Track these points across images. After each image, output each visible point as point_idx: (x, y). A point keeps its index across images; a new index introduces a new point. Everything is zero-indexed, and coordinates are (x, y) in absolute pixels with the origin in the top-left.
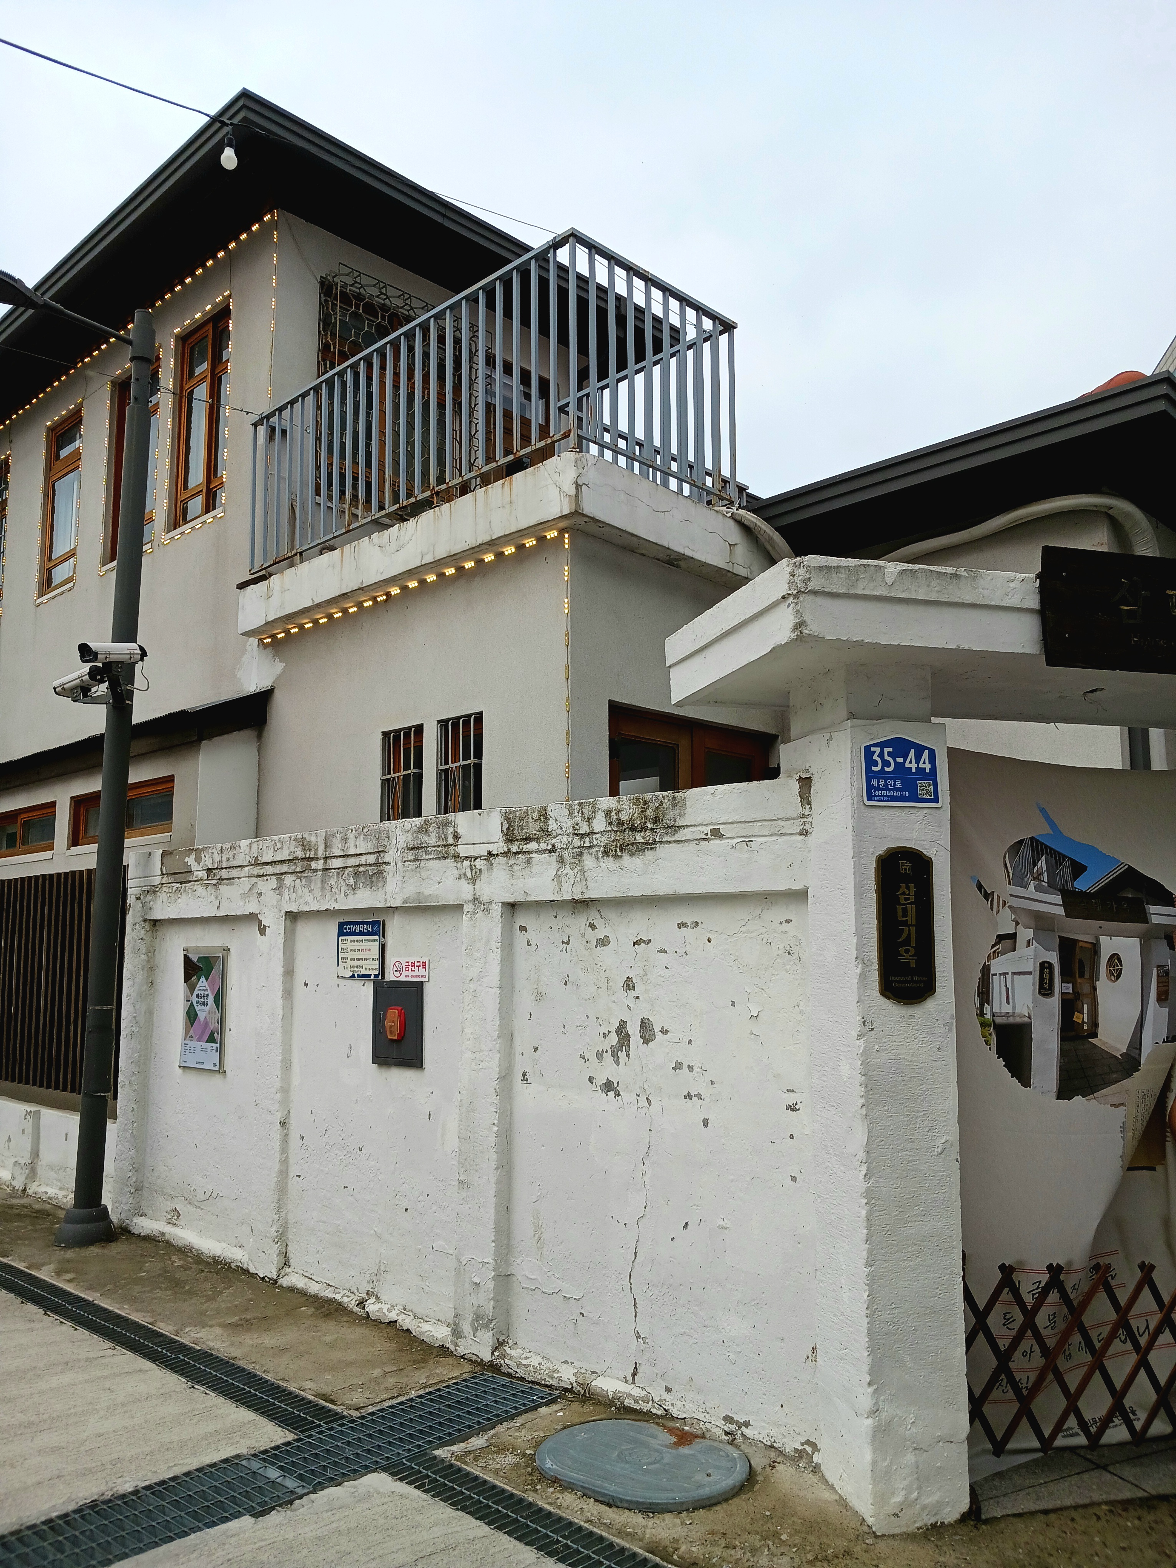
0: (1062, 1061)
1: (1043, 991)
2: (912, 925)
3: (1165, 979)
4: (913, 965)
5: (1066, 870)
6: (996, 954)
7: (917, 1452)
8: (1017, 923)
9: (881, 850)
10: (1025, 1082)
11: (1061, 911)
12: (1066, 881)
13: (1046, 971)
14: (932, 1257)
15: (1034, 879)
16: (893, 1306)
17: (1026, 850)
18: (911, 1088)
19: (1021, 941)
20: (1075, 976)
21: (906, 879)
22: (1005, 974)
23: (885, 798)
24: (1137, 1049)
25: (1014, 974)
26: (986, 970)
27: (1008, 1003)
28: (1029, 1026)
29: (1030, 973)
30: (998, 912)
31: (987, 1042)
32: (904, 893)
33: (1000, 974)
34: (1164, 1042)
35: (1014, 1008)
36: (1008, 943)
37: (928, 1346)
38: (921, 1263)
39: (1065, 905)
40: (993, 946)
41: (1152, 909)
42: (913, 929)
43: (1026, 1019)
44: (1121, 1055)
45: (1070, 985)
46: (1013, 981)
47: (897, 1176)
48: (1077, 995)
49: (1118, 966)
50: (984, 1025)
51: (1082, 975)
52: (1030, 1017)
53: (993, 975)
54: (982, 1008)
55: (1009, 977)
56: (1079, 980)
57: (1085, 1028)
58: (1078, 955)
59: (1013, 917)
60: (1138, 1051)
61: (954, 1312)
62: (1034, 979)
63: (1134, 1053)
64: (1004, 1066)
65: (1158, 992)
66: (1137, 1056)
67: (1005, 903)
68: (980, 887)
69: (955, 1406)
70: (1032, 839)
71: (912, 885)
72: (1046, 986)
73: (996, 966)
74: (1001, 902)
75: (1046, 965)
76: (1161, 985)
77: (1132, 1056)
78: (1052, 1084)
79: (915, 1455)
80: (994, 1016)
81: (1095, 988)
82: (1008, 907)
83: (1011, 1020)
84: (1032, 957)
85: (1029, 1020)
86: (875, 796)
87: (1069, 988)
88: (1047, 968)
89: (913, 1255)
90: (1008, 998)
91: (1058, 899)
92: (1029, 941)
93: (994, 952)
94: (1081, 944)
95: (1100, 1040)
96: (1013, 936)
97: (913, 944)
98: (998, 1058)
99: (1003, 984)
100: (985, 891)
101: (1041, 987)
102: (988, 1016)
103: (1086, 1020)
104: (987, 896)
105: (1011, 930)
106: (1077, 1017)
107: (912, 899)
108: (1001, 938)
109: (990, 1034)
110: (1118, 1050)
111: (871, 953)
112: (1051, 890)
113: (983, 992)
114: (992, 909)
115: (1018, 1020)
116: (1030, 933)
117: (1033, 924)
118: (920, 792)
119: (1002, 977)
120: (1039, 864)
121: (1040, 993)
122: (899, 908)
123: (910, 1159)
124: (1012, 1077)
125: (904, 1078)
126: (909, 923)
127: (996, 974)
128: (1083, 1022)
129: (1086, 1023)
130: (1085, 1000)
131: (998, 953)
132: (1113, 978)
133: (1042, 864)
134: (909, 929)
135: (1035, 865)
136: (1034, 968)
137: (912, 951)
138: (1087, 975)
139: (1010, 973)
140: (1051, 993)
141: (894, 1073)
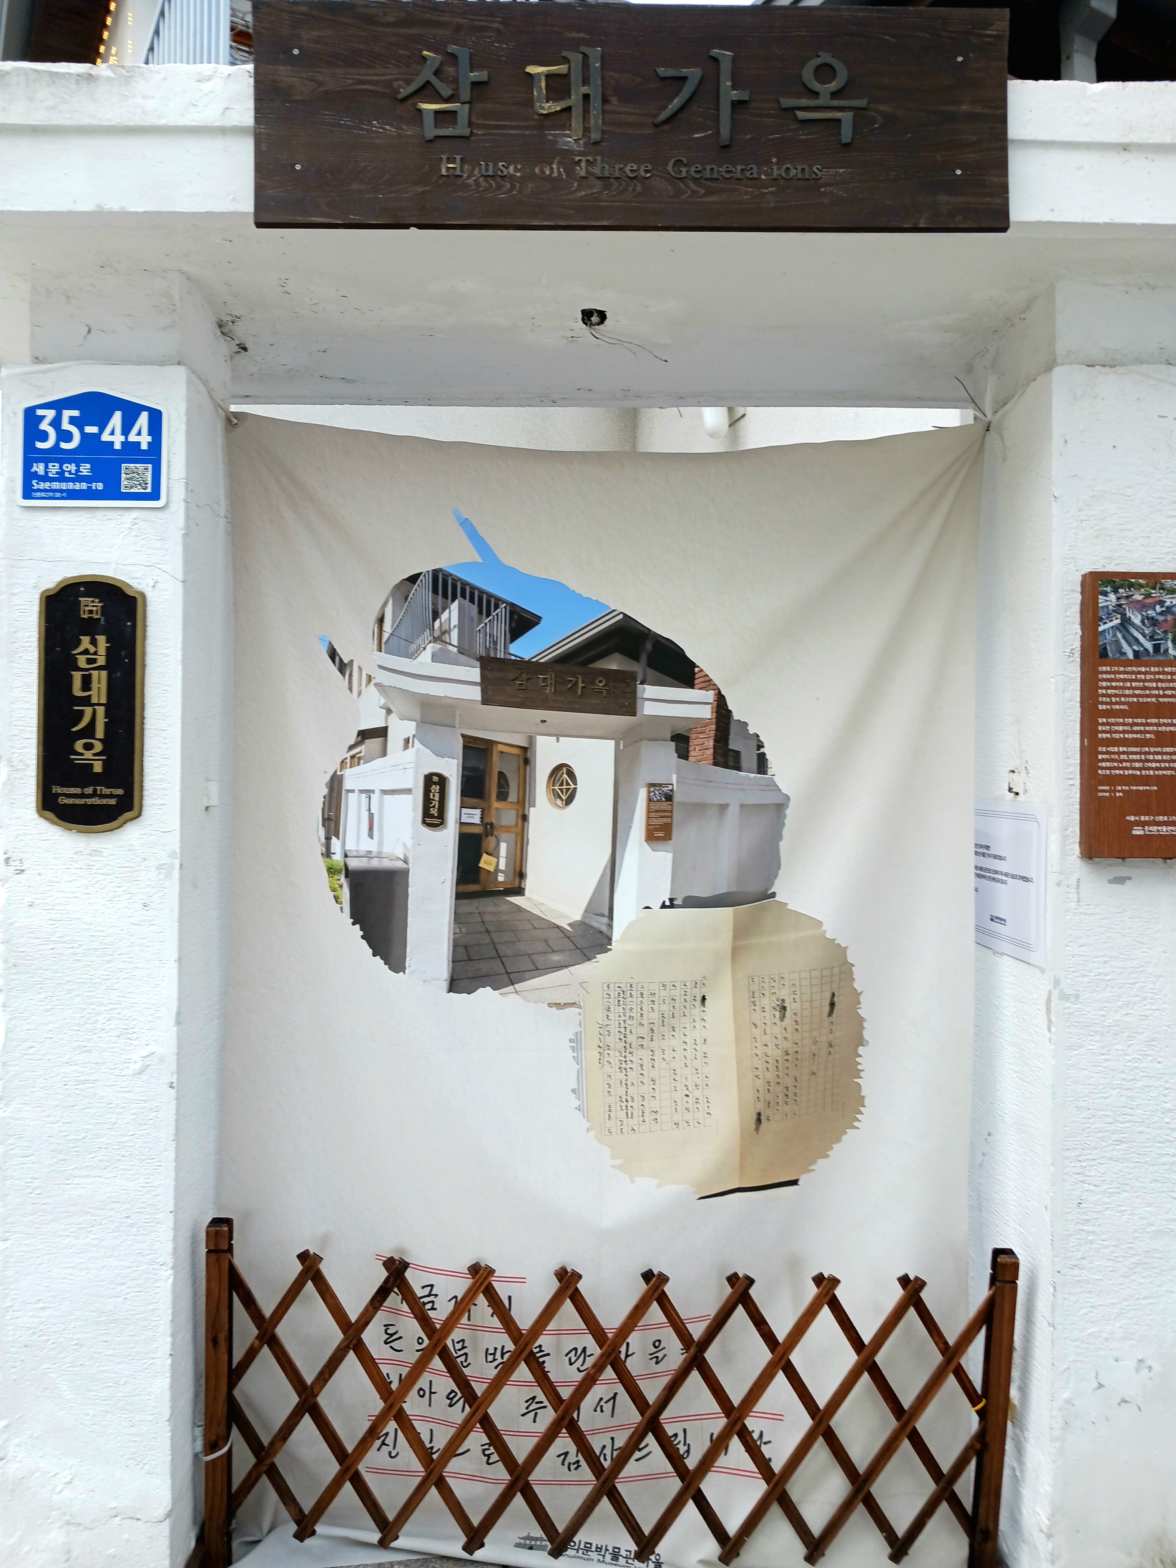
0: (458, 930)
1: (428, 820)
2: (99, 704)
3: (665, 805)
4: (98, 767)
5: (499, 626)
6: (355, 760)
7: (73, 1528)
8: (389, 711)
9: (52, 580)
10: (396, 962)
11: (476, 693)
12: (495, 643)
13: (435, 788)
14: (116, 1234)
15: (436, 640)
16: (40, 1305)
17: (422, 594)
18: (89, 966)
19: (395, 739)
20: (490, 798)
21: (90, 628)
22: (369, 792)
23: (58, 495)
24: (603, 915)
25: (385, 792)
26: (335, 784)
27: (371, 836)
28: (404, 874)
29: (408, 791)
30: (360, 694)
31: (336, 898)
32: (86, 652)
33: (362, 791)
34: (664, 906)
35: (380, 844)
36: (374, 744)
37: (103, 1371)
38: (95, 1242)
39: (485, 683)
40: (351, 748)
41: (649, 691)
42: (101, 710)
43: (400, 865)
44: (569, 925)
45: (478, 812)
46: (381, 804)
47: (56, 1103)
48: (489, 828)
49: (568, 784)
50: (332, 871)
51: (502, 796)
52: (406, 862)
53: (348, 791)
54: (328, 846)
55: (375, 797)
56: (496, 805)
57: (501, 878)
58: (497, 764)
59: (383, 701)
60: (606, 920)
61: (153, 1324)
62: (414, 800)
63: (600, 923)
64: (363, 937)
65: (648, 825)
66: (604, 928)
67: (369, 678)
68: (333, 654)
69: (147, 1467)
70: (436, 573)
71: (102, 640)
72: (434, 812)
73: (352, 779)
74: (364, 678)
75: (435, 779)
76: (653, 815)
77: (592, 927)
78: (443, 970)
79: (68, 1532)
80: (346, 856)
81: (525, 818)
82: (375, 684)
83: (375, 864)
84: (412, 765)
85: (405, 866)
86: (39, 490)
87: (474, 816)
88: (435, 783)
89: (80, 1229)
90: (371, 829)
91: (474, 673)
92: (407, 741)
93: (353, 757)
94: (501, 748)
95: (529, 899)
96: (382, 733)
97: (100, 733)
98: (354, 924)
99: (364, 807)
100: (341, 660)
101: (426, 813)
102: (338, 857)
103: (502, 866)
104: (343, 667)
105: (379, 724)
106: (486, 862)
107: (101, 661)
108: (364, 735)
109: (341, 886)
110: (564, 916)
111: (26, 750)
112: (463, 658)
113: (329, 819)
114: (350, 689)
115: (386, 864)
116: (409, 728)
117: (418, 716)
118: (124, 483)
119: (364, 795)
120: (445, 616)
121: (424, 822)
122: (77, 677)
123: (83, 1078)
124: (374, 955)
125: (77, 951)
126: (94, 700)
127: (353, 791)
128: (497, 870)
129: (502, 872)
130: (503, 836)
131: (359, 758)
132: (559, 802)
133: (452, 614)
134: (94, 711)
135: (436, 615)
136: (416, 783)
137: (98, 747)
138: (513, 797)
139: (377, 792)
140: (442, 823)
141: (59, 942)
